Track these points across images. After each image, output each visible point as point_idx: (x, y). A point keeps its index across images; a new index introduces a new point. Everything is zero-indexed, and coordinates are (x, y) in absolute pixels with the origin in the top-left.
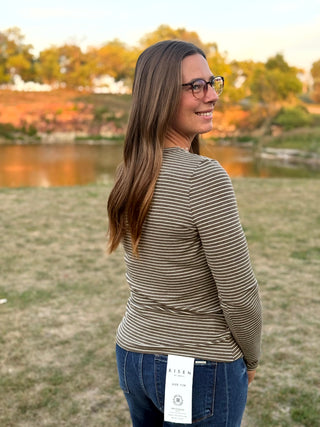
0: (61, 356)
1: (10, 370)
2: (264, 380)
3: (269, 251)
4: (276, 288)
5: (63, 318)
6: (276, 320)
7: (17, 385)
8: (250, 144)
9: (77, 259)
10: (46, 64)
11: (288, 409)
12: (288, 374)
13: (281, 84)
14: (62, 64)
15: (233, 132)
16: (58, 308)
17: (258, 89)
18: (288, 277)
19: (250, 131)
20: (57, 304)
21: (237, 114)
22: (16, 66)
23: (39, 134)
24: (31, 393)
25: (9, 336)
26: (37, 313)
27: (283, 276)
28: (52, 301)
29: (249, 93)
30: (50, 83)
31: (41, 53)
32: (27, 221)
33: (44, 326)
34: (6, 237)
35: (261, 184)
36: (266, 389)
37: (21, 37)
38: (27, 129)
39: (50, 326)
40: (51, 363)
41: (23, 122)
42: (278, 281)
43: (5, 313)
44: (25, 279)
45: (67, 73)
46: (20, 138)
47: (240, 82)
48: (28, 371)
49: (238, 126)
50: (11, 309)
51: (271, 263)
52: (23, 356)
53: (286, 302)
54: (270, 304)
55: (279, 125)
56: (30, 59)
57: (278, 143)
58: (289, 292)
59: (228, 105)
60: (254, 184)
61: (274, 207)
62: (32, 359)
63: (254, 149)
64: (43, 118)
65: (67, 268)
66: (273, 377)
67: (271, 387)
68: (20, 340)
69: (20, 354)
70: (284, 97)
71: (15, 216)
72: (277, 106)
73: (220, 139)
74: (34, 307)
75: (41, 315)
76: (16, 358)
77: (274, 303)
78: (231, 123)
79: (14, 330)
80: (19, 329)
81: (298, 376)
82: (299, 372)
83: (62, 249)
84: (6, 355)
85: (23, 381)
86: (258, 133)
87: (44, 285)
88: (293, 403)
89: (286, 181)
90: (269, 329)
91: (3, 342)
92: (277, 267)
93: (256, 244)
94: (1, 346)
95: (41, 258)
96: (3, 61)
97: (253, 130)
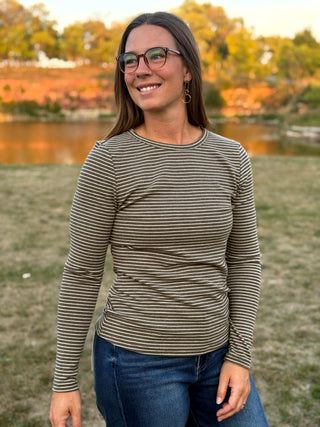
1: (34, 343)
2: (284, 357)
3: (292, 229)
4: (299, 267)
6: (298, 298)
7: (40, 358)
8: (276, 122)
10: (71, 40)
11: (308, 386)
12: (309, 352)
13: (309, 60)
14: (86, 40)
15: (259, 110)
17: (285, 66)
18: (311, 256)
19: (275, 108)
21: (263, 91)
22: (40, 42)
23: (63, 111)
25: (32, 309)
27: (305, 255)
29: (275, 70)
30: (74, 60)
31: (65, 29)
32: (50, 197)
34: (30, 214)
36: (286, 366)
37: (46, 13)
38: (52, 105)
41: (48, 99)
42: (301, 260)
43: (28, 287)
44: (49, 254)
45: (91, 50)
46: (45, 116)
47: (266, 59)
48: (51, 343)
49: (264, 103)
50: (34, 284)
51: (294, 242)
52: (46, 329)
53: (308, 281)
54: (292, 282)
55: (306, 102)
56: (55, 35)
57: (305, 121)
58: (311, 270)
59: (254, 81)
60: (279, 162)
61: (298, 186)
63: (280, 127)
64: (67, 96)
66: (293, 355)
67: (291, 364)
68: (43, 314)
69: (42, 327)
70: (312, 73)
71: (39, 192)
72: (304, 83)
74: (57, 282)
76: (39, 332)
77: (296, 282)
78: (256, 101)
79: (37, 304)
80: (42, 303)
81: (319, 354)
84: (29, 328)
85: (46, 354)
86: (284, 111)
88: (314, 381)
89: (311, 159)
90: (291, 307)
91: (27, 316)
92: (300, 246)
93: (279, 223)
94: (24, 319)
95: (63, 234)
96: (28, 37)
97: (279, 107)
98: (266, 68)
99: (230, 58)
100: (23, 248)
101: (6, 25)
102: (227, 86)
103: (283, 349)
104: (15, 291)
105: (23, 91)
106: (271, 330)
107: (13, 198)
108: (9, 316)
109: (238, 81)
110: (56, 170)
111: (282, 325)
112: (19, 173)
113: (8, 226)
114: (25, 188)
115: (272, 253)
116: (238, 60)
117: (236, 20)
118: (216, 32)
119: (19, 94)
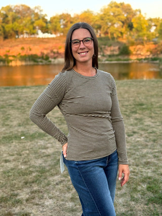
0: (45, 161)
1: (23, 167)
2: (137, 173)
3: (153, 115)
5: (49, 145)
6: (149, 147)
7: (24, 173)
8: (158, 62)
9: (59, 119)
10: (54, 24)
11: (146, 185)
12: (149, 171)
14: (61, 23)
15: (149, 55)
16: (47, 141)
19: (157, 54)
20: (47, 139)
21: (152, 46)
23: (50, 59)
24: (30, 177)
25: (23, 152)
26: (37, 143)
28: (44, 138)
29: (157, 35)
30: (55, 34)
31: (51, 18)
33: (39, 149)
34: (27, 109)
35: (157, 82)
36: (137, 177)
38: (44, 57)
39: (43, 149)
40: (41, 164)
41: (42, 53)
42: (154, 129)
43: (23, 143)
44: (34, 128)
45: (64, 28)
46: (41, 62)
47: (153, 29)
48: (30, 167)
49: (151, 52)
50: (25, 141)
51: (153, 121)
52: (29, 161)
54: (148, 140)
56: (46, 22)
58: (158, 134)
59: (146, 41)
62: (32, 163)
63: (160, 64)
64: (52, 51)
66: (142, 172)
67: (140, 176)
68: (28, 154)
69: (27, 160)
71: (33, 99)
73: (142, 59)
74: (36, 140)
75: (39, 144)
76: (25, 162)
77: (150, 139)
78: (147, 51)
79: (26, 150)
80: (28, 150)
81: (154, 172)
82: (155, 170)
83: (53, 114)
84: (21, 161)
85: (27, 172)
88: (149, 183)
90: (145, 151)
91: (21, 155)
92: (156, 122)
93: (148, 112)
94: (19, 157)
96: (32, 23)
97: (159, 54)
98: (153, 34)
99: (134, 30)
100: (23, 125)
101: (22, 17)
102: (133, 44)
103: (137, 169)
104: (17, 144)
105: (30, 50)
106: (133, 161)
107: (20, 102)
108: (13, 155)
109: (138, 41)
111: (138, 159)
112: (25, 90)
113: (17, 115)
114: (27, 97)
115: (141, 126)
116: (138, 31)
117: (137, 10)
118: (127, 17)
119: (28, 51)
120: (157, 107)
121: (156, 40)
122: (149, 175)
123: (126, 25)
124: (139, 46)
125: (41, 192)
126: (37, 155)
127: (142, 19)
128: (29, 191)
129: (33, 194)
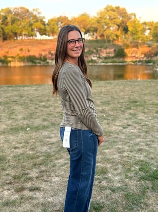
0: (50, 148)
1: (30, 153)
2: (131, 157)
3: (146, 111)
4: (146, 125)
5: (52, 135)
6: (142, 137)
7: (33, 157)
8: (151, 64)
9: (60, 114)
10: (52, 26)
12: (142, 156)
14: (59, 26)
15: (143, 58)
16: (50, 132)
17: (156, 36)
19: (151, 57)
20: (50, 130)
21: (146, 49)
22: (37, 27)
23: (48, 61)
24: (38, 160)
25: (30, 141)
26: (42, 133)
28: (48, 129)
29: (151, 38)
31: (49, 21)
32: (39, 98)
33: (44, 138)
34: (30, 105)
35: (150, 82)
36: (132, 161)
37: (39, 13)
38: (42, 59)
39: (47, 138)
40: (46, 150)
41: (41, 55)
42: (147, 123)
43: (29, 133)
44: (38, 121)
46: (40, 63)
47: (147, 33)
48: (37, 153)
49: (145, 55)
50: (31, 132)
51: (146, 116)
52: (36, 148)
53: (148, 130)
54: (141, 131)
56: (44, 24)
58: (150, 126)
59: (141, 44)
61: (153, 92)
62: (39, 149)
63: (153, 66)
64: (50, 53)
65: (56, 117)
66: (135, 157)
68: (35, 142)
69: (34, 147)
71: (35, 96)
73: (136, 61)
74: (41, 131)
75: (43, 134)
76: (33, 149)
77: (143, 131)
78: (142, 54)
79: (32, 139)
81: (146, 156)
83: (54, 110)
84: (29, 148)
85: (35, 156)
87: (46, 123)
88: (141, 165)
90: (138, 140)
91: (28, 143)
92: (148, 117)
93: (141, 108)
94: (27, 145)
95: (45, 113)
96: (31, 25)
97: (153, 57)
98: (147, 37)
99: (129, 33)
100: (27, 119)
101: (21, 19)
102: (127, 47)
103: (131, 155)
104: (24, 135)
105: (29, 51)
106: (128, 148)
107: (23, 99)
108: (21, 143)
109: (133, 44)
110: (43, 87)
111: (132, 146)
112: (26, 88)
113: (21, 110)
114: (29, 94)
115: (135, 120)
116: (133, 34)
117: (132, 14)
118: (122, 20)
119: (27, 52)
120: (150, 104)
121: (150, 43)
122: (141, 159)
123: (121, 29)
124: (134, 49)
125: (49, 172)
126: (42, 143)
127: (137, 22)
128: (38, 171)
129: (42, 173)
